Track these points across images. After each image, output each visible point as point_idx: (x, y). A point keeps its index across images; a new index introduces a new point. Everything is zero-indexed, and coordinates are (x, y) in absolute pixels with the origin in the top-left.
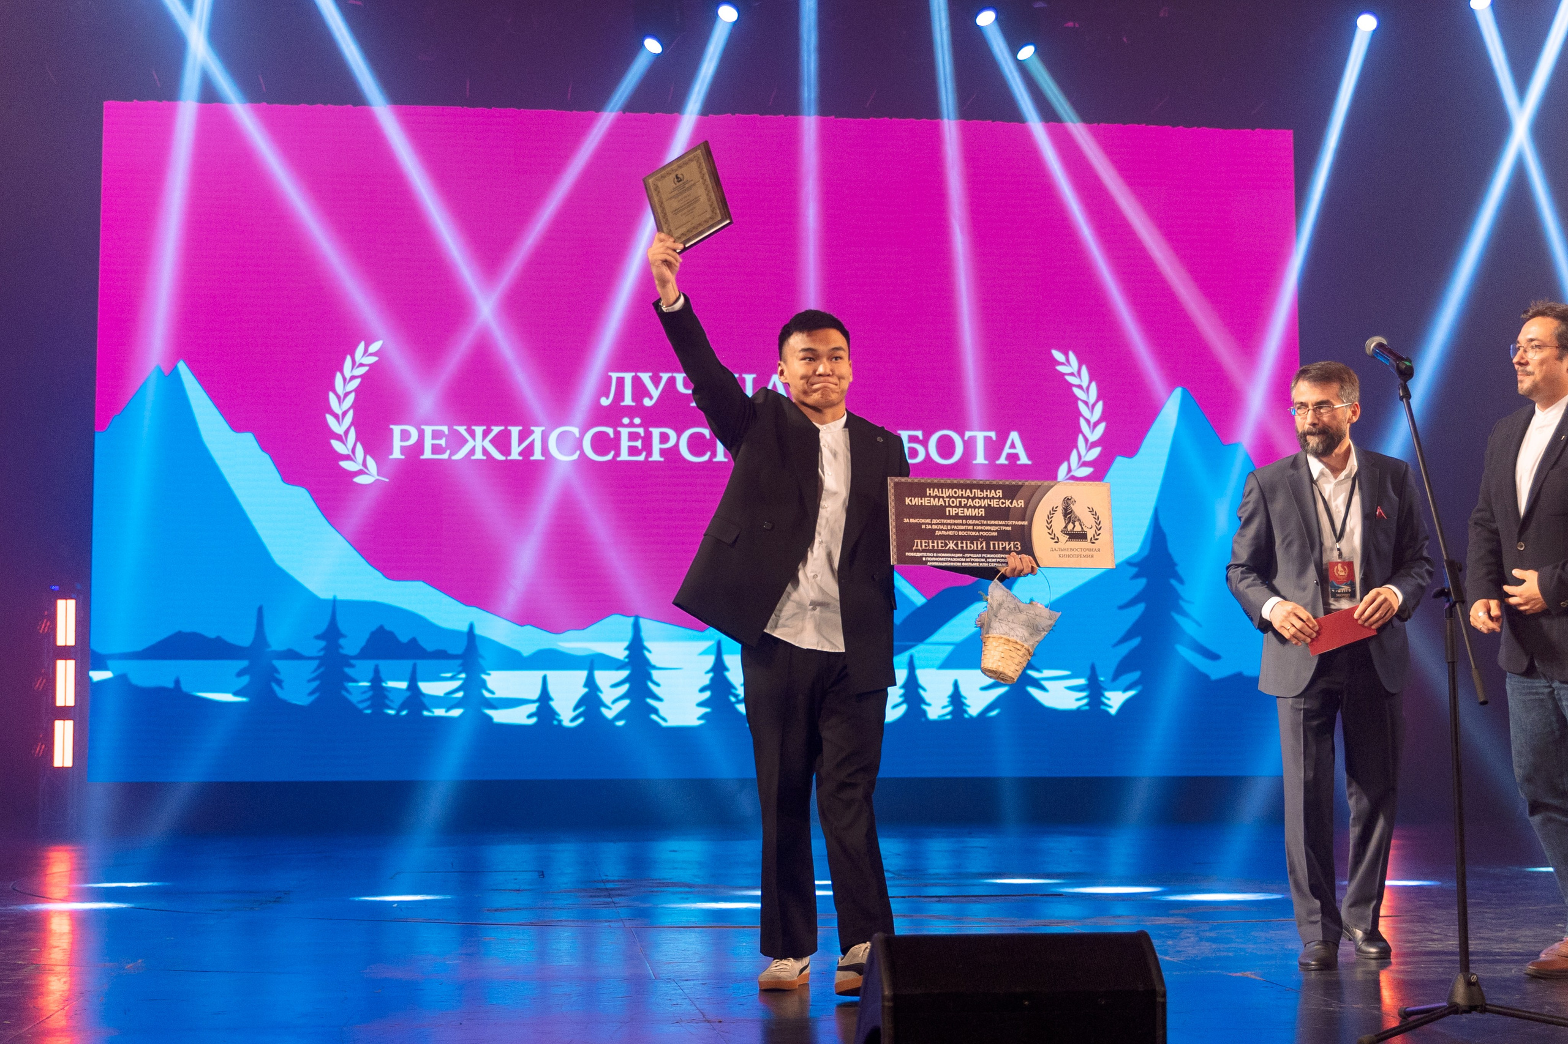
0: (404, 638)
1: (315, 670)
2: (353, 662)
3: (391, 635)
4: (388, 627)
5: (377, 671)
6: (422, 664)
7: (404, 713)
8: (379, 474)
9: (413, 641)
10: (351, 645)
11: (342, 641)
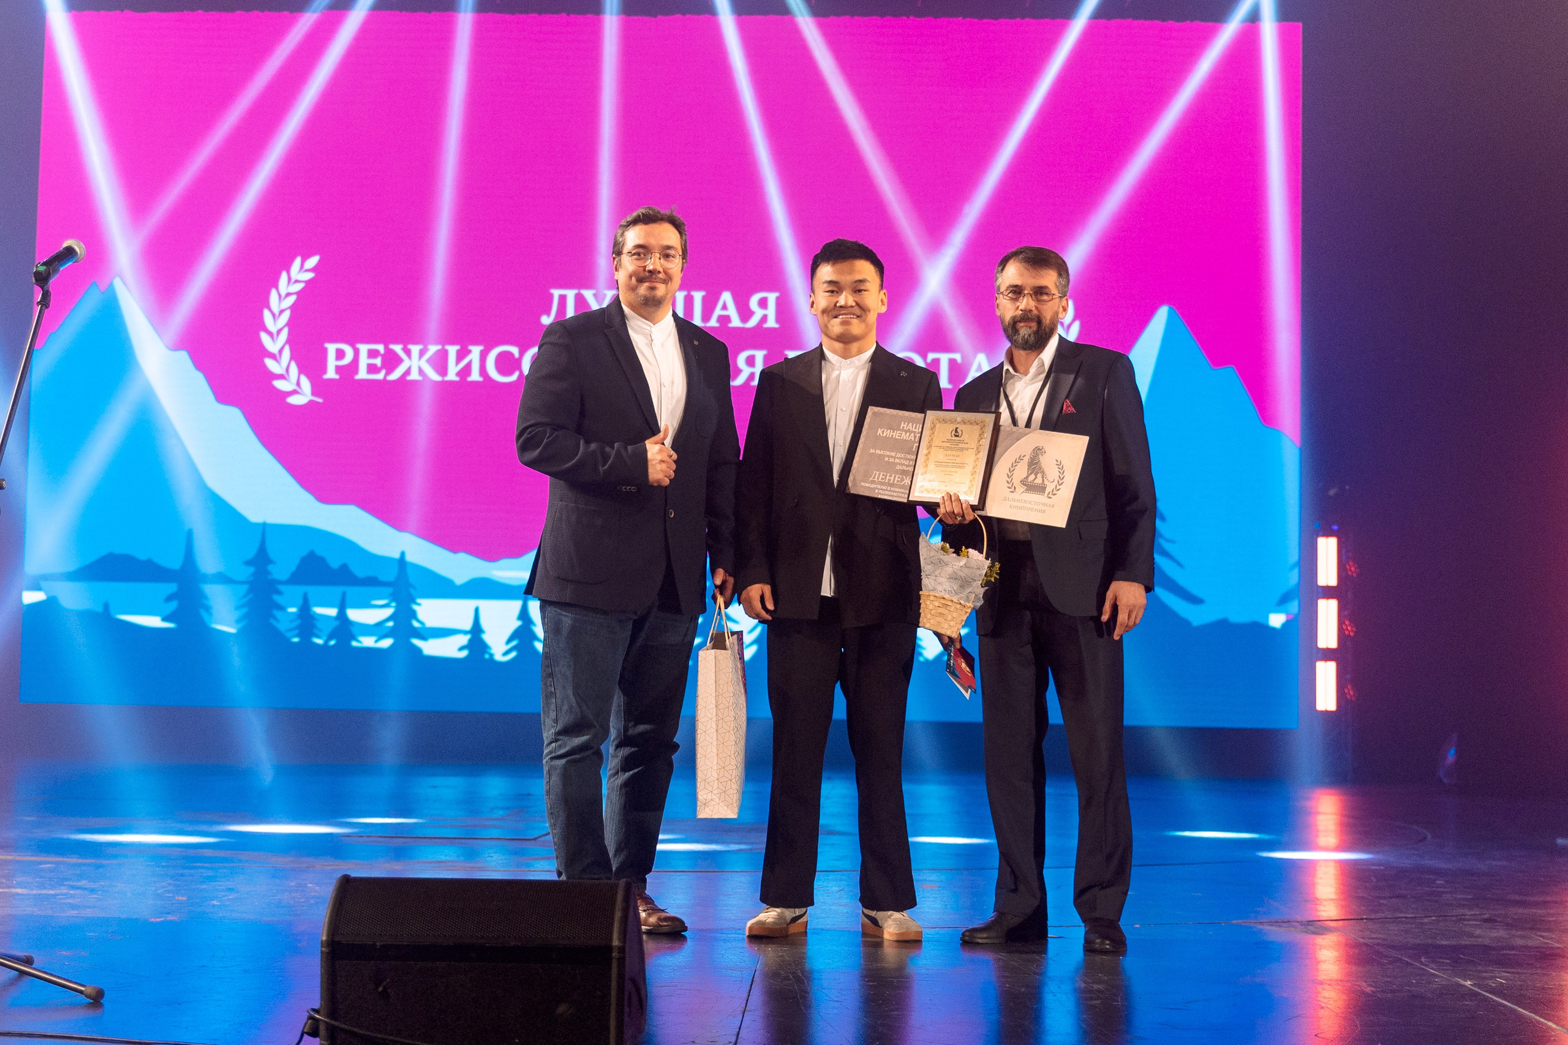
0: (334, 563)
1: (245, 596)
2: (282, 588)
3: (322, 560)
4: (320, 552)
5: (305, 599)
6: (352, 591)
7: (332, 643)
8: (314, 393)
9: (344, 567)
10: (281, 570)
11: (270, 568)
